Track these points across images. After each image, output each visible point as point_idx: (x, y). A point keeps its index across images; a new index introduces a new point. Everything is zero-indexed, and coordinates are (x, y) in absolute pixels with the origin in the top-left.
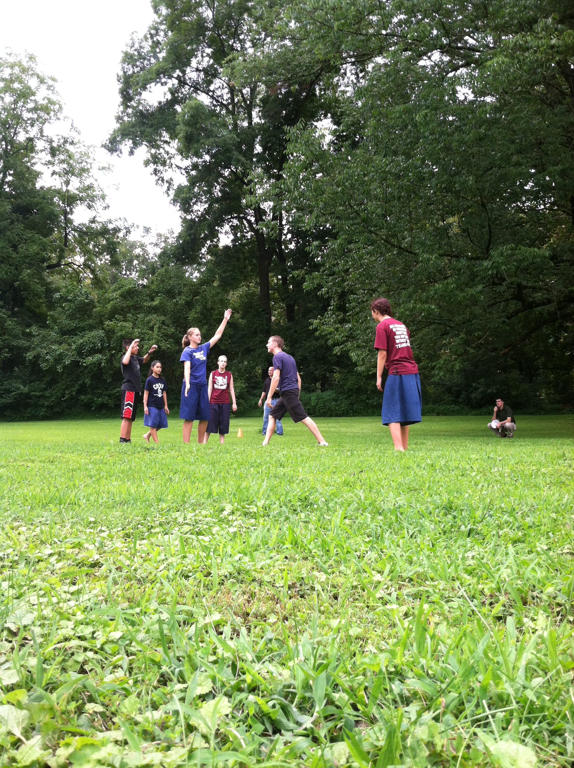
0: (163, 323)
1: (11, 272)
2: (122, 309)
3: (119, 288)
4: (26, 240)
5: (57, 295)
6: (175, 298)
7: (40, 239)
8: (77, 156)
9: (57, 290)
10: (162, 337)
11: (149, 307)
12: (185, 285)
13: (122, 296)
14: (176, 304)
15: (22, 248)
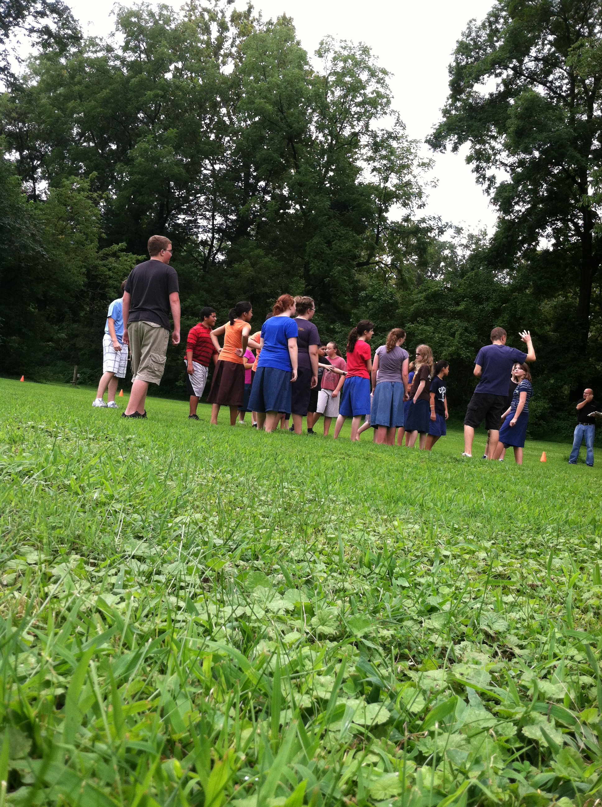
0: (466, 330)
1: (322, 268)
2: (425, 312)
3: (425, 290)
4: (340, 237)
5: (363, 294)
6: (482, 304)
7: (354, 237)
8: (398, 152)
9: (364, 288)
10: (463, 344)
11: (453, 312)
12: (494, 291)
13: (427, 298)
14: (482, 310)
15: (335, 244)
